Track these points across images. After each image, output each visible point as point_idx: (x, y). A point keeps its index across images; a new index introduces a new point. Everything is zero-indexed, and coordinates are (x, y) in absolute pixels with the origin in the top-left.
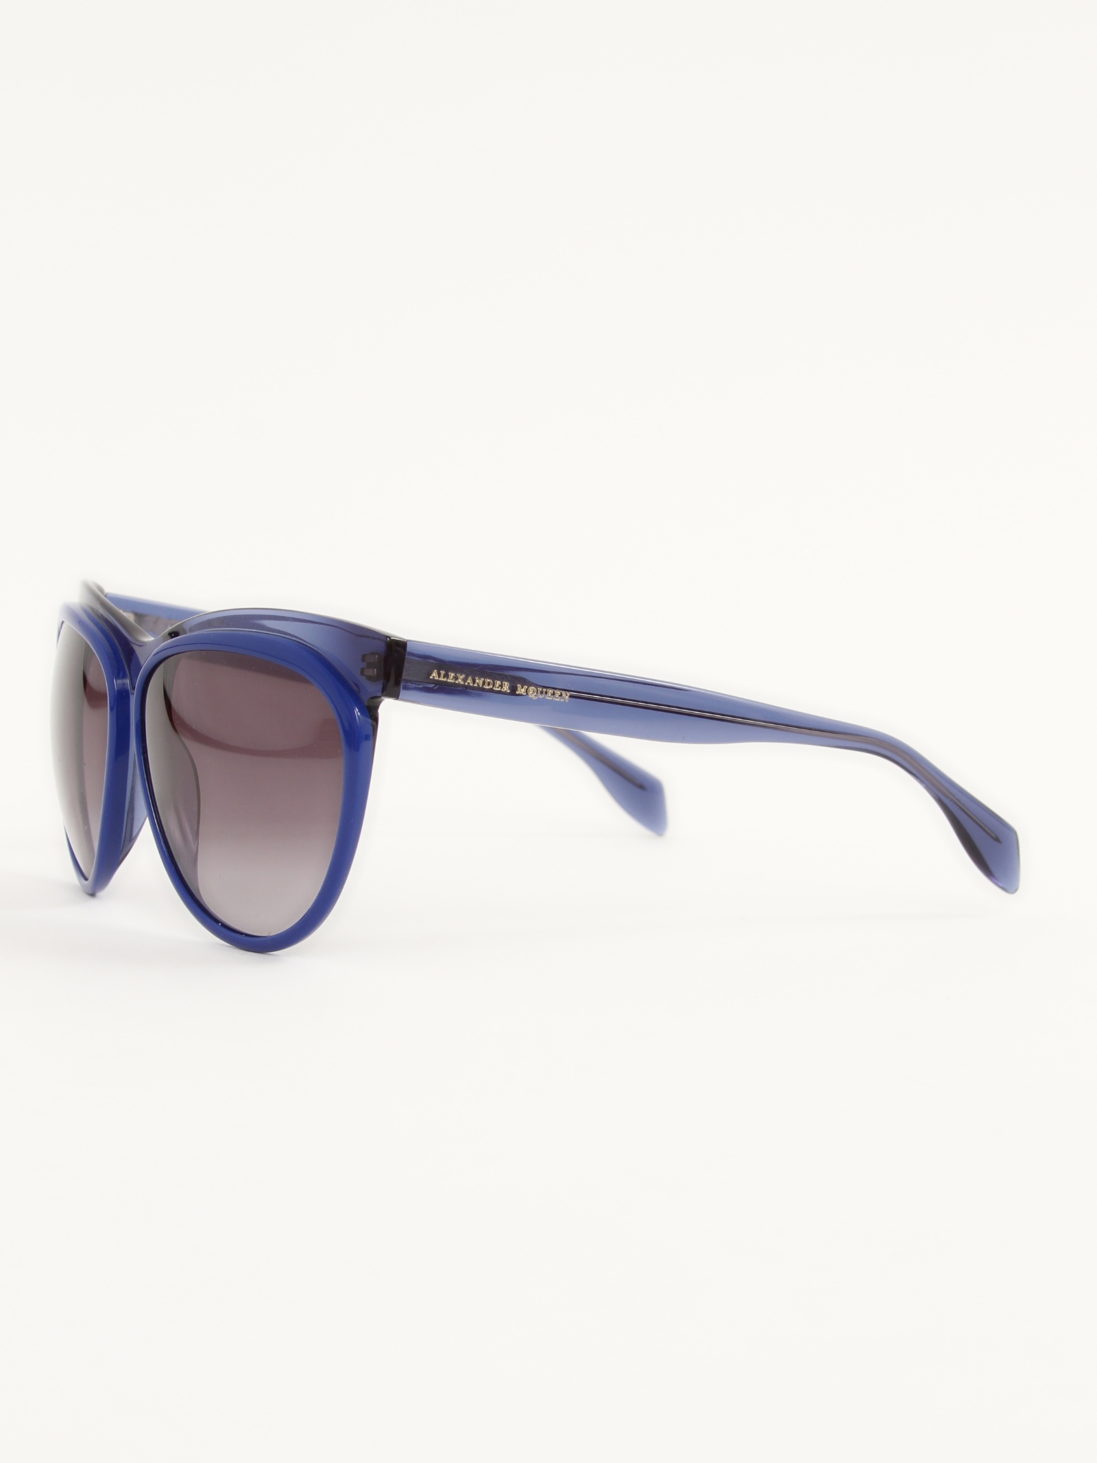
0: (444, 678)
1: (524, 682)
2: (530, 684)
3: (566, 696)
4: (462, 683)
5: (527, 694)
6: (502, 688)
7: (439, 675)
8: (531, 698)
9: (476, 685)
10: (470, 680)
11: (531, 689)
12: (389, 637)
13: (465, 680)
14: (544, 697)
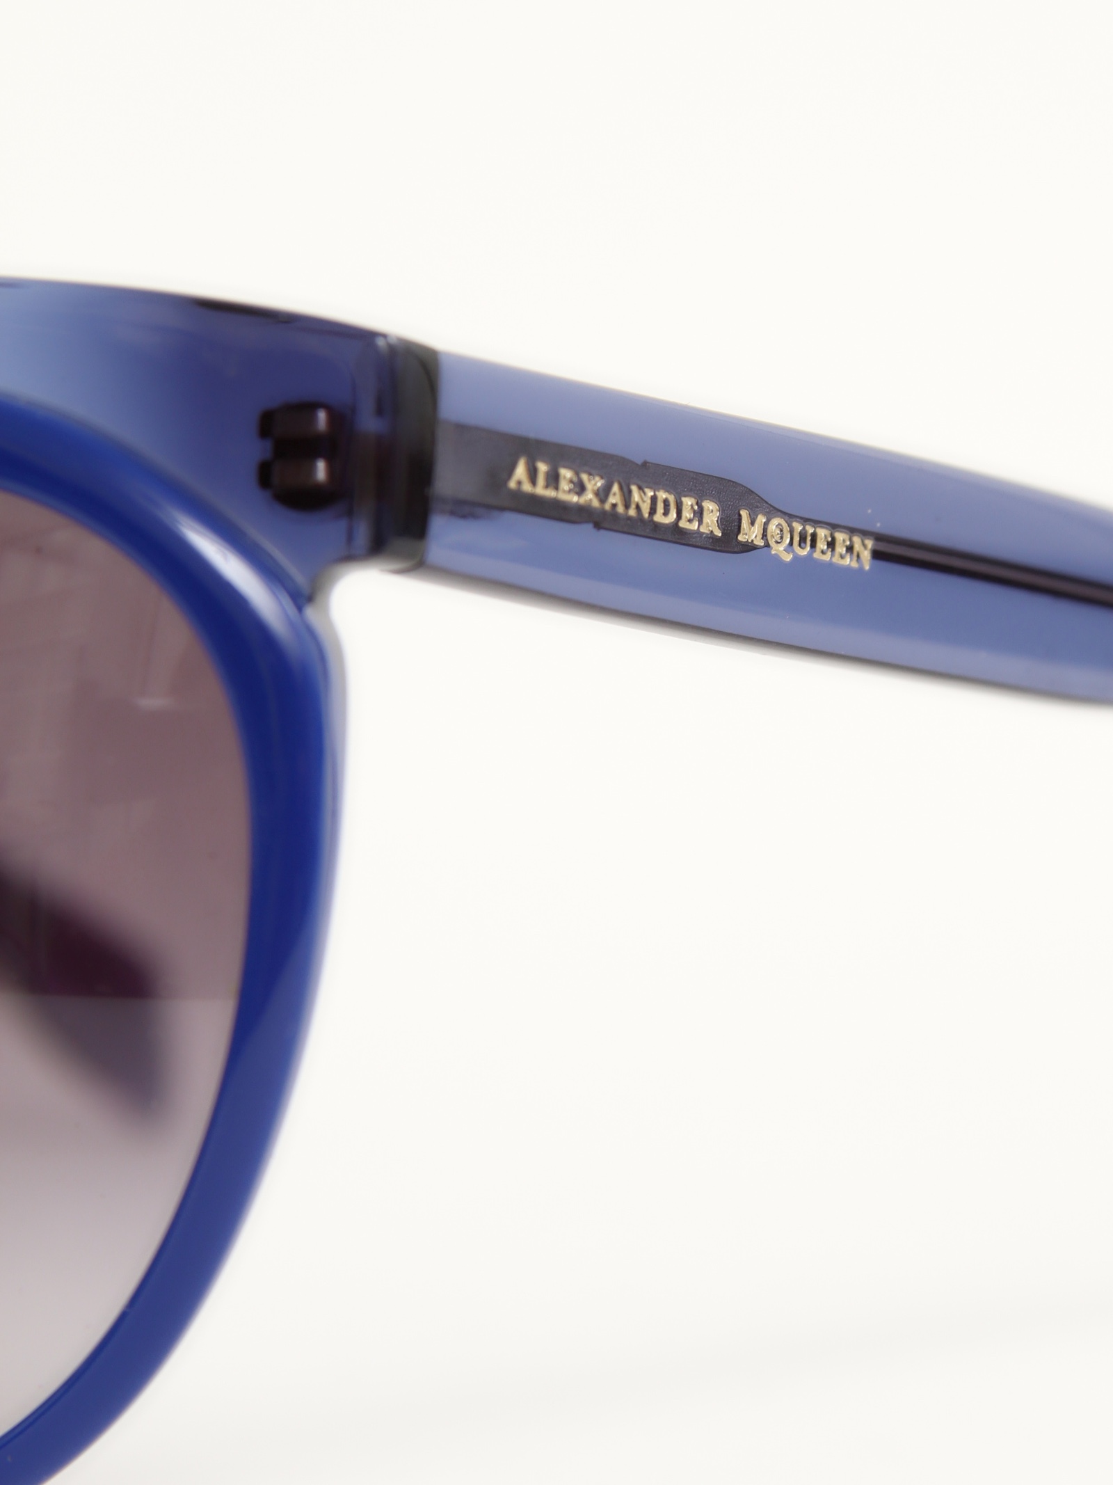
0: (547, 487)
1: (758, 504)
2: (772, 511)
3: (865, 549)
4: (596, 503)
5: (767, 545)
6: (701, 522)
7: (533, 475)
8: (777, 558)
9: (632, 512)
10: (615, 498)
11: (775, 522)
12: (384, 336)
13: (603, 494)
14: (810, 555)
